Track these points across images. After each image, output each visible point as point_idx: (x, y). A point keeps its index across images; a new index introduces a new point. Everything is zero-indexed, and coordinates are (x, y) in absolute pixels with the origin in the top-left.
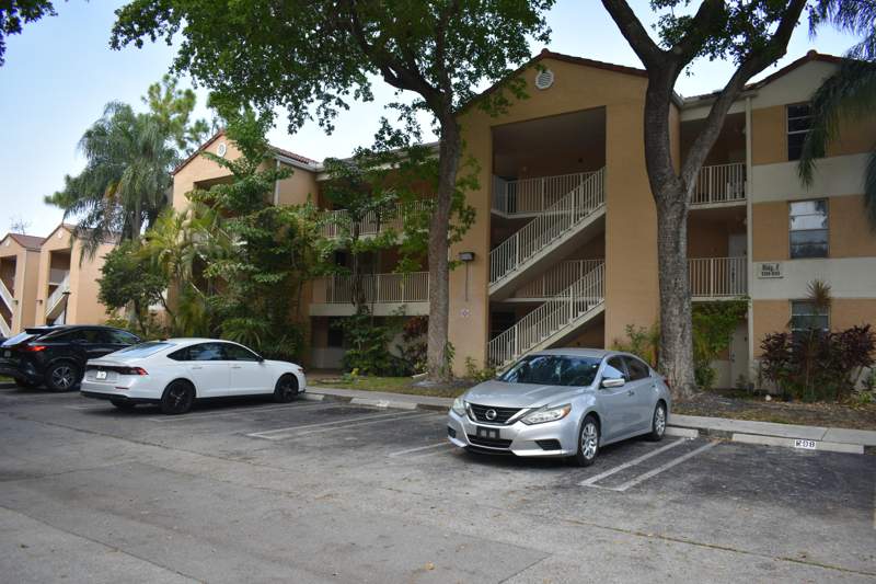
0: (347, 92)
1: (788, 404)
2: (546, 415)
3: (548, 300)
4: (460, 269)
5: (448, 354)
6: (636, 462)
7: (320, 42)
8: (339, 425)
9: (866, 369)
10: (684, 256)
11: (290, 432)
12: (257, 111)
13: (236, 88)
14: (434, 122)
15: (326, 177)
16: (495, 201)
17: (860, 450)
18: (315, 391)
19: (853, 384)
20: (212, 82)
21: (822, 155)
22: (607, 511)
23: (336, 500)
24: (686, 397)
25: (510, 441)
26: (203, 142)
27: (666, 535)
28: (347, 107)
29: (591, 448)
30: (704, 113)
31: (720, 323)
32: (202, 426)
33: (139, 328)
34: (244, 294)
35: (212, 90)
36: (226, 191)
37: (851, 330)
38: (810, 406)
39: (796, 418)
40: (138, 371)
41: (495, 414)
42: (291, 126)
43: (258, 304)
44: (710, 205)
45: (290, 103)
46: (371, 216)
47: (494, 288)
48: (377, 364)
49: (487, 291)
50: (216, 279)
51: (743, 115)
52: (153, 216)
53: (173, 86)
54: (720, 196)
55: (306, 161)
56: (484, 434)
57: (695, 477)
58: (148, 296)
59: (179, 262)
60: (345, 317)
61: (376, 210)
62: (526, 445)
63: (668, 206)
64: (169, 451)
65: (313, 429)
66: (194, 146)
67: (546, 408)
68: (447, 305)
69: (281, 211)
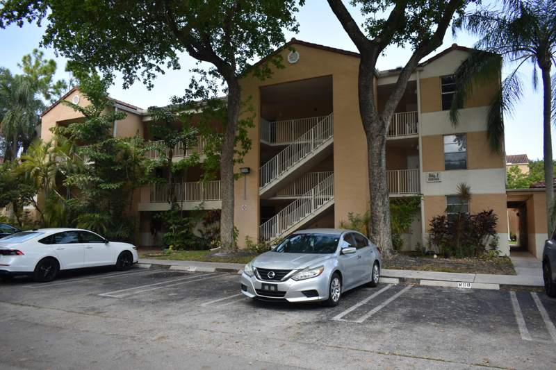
0: (163, 63)
1: (447, 259)
2: (307, 274)
3: (299, 198)
4: (242, 179)
5: (234, 234)
6: (365, 302)
7: (145, 29)
8: (164, 285)
9: (491, 237)
10: (384, 168)
11: (129, 292)
12: (101, 74)
13: (86, 58)
14: (223, 83)
15: (149, 119)
16: (262, 135)
17: (497, 287)
18: (145, 262)
19: (484, 246)
20: (68, 53)
21: (462, 108)
22: (355, 337)
23: (167, 340)
24: (388, 257)
25: (285, 292)
26: (63, 95)
27: (396, 352)
28: (163, 73)
29: (336, 294)
30: (394, 80)
31: (406, 210)
32: (65, 290)
33: (16, 222)
34: (93, 197)
35: (69, 59)
36: (79, 127)
37: (482, 213)
38: (460, 260)
39: (455, 269)
40: (16, 252)
41: (274, 274)
42: (124, 84)
43: (103, 204)
44: (397, 138)
45: (124, 69)
46: (180, 144)
47: (263, 191)
48: (186, 242)
49: (259, 193)
50: (73, 188)
51: (415, 82)
52: (26, 145)
53: (40, 57)
54: (403, 132)
55: (135, 109)
56: (267, 288)
57: (404, 310)
58: (23, 200)
59: (46, 176)
60: (164, 212)
61: (184, 141)
62: (295, 294)
63: (374, 137)
64: (41, 309)
65: (146, 288)
66: (56, 98)
67: (308, 269)
68: (233, 202)
69: (118, 141)
